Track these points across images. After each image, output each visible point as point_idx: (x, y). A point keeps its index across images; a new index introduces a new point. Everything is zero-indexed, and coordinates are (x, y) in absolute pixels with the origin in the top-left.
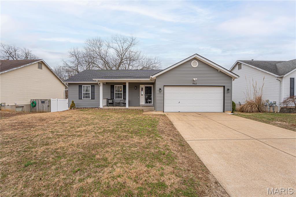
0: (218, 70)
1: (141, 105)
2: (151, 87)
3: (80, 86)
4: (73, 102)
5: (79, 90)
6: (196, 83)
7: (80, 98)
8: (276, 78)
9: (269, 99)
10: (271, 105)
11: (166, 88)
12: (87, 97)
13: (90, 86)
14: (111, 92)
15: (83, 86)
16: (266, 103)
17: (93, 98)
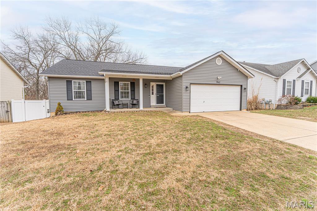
0: (238, 69)
1: (152, 106)
2: (163, 85)
3: (69, 82)
4: (59, 104)
5: (67, 87)
6: (220, 82)
7: (69, 98)
8: (274, 79)
9: (265, 98)
10: (268, 103)
11: (192, 86)
12: (80, 97)
13: (85, 81)
14: (115, 91)
15: (74, 82)
16: (262, 101)
17: (90, 98)
